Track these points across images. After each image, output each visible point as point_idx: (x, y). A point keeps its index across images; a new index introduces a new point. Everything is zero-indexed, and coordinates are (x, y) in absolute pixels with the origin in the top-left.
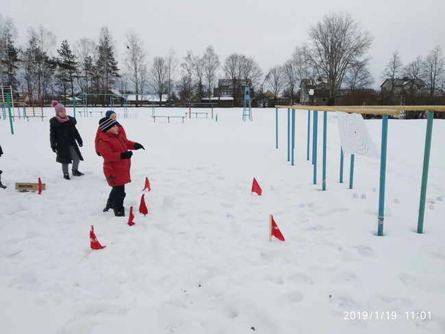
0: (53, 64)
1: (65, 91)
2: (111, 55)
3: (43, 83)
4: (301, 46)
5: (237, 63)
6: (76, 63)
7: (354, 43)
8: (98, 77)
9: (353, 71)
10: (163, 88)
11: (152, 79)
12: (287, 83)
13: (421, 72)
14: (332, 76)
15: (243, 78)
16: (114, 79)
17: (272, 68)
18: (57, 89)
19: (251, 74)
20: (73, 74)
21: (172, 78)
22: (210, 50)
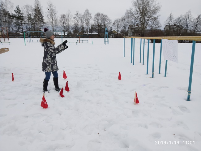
0: (12, 17)
1: (19, 30)
2: (40, 13)
3: (8, 26)
4: (129, 9)
5: (100, 17)
6: (24, 17)
7: (153, 8)
8: (34, 24)
9: (152, 21)
10: (65, 29)
11: (60, 24)
12: (123, 27)
13: (182, 22)
14: (143, 24)
15: (102, 24)
16: (42, 24)
17: (116, 19)
18: (15, 29)
19: (106, 22)
20: (22, 22)
21: (69, 24)
22: (87, 11)
